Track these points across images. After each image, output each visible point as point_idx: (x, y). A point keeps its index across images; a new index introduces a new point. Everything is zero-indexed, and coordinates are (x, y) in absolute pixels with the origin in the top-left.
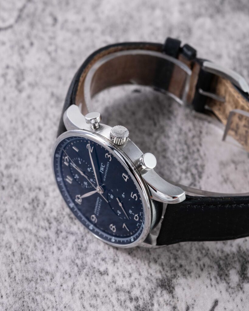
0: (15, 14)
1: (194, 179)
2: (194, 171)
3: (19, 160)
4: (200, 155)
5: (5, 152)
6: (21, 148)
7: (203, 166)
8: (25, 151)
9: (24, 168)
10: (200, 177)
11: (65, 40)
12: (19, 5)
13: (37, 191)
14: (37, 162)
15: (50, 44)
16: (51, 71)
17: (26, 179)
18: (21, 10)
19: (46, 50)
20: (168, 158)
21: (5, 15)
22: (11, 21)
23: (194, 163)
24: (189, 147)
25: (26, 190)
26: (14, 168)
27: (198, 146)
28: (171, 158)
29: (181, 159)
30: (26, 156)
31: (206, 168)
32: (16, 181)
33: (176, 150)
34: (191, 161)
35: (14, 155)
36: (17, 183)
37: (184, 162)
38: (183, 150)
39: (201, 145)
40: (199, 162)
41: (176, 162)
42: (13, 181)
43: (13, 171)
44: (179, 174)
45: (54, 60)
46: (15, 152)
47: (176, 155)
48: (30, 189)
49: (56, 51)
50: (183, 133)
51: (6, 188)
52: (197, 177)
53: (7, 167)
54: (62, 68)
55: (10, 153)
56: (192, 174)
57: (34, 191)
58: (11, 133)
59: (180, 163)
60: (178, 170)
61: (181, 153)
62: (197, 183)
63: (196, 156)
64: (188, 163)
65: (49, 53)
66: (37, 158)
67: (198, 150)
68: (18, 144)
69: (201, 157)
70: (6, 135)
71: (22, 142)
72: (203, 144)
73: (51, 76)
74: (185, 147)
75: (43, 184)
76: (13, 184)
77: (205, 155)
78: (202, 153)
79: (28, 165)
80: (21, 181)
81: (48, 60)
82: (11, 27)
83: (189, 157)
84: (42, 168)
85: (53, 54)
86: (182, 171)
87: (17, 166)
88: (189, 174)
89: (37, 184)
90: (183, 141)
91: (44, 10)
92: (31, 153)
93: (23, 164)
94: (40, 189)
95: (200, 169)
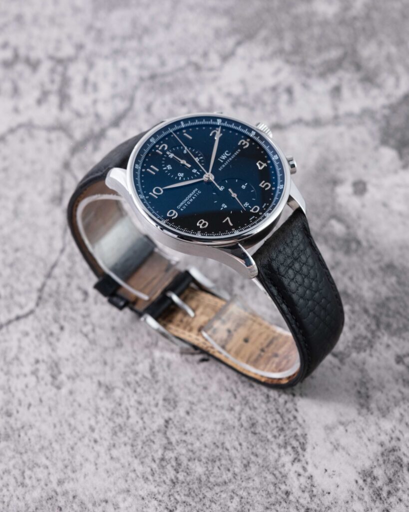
0: (34, 296)
1: (297, 453)
2: (295, 444)
3: (74, 471)
4: (298, 423)
5: (54, 464)
6: (73, 457)
7: (304, 436)
8: (78, 459)
9: (82, 480)
10: (304, 449)
11: (102, 316)
12: (37, 284)
13: (104, 504)
14: (97, 469)
15: (85, 324)
16: (92, 356)
17: (87, 493)
18: (41, 290)
19: (81, 332)
20: (260, 433)
21: (22, 300)
22: (31, 305)
23: (293, 434)
24: (282, 416)
25: (90, 506)
26: (69, 482)
27: (294, 412)
28: (263, 433)
29: (275, 432)
30: (81, 465)
31: (308, 436)
32: (74, 497)
33: (267, 422)
34: (288, 432)
35: (66, 467)
36: (76, 500)
37: (280, 435)
38: (277, 421)
39: (296, 410)
40: (299, 432)
41: (270, 437)
42: (71, 498)
43: (68, 486)
44: (277, 450)
45: (93, 342)
46: (66, 462)
47: (268, 429)
48: (94, 504)
49: (94, 330)
50: (271, 399)
51: (63, 508)
52: (299, 450)
53: (60, 482)
54: (106, 349)
55: (60, 465)
56: (293, 448)
57: (100, 505)
58: (56, 441)
59: (275, 437)
60: (275, 447)
61: (274, 425)
62: (301, 457)
63: (293, 425)
64: (285, 436)
65: (86, 336)
66: (96, 464)
67: (295, 418)
68: (69, 452)
69: (300, 426)
70: (51, 444)
71: (72, 448)
72: (299, 409)
73: (94, 362)
74: (278, 417)
75: (110, 495)
76: (72, 502)
77: (304, 421)
78: (300, 420)
79: (85, 476)
80: (81, 496)
81: (86, 343)
82: (32, 312)
83: (285, 427)
84: (105, 475)
85: (91, 336)
86: (279, 446)
87: (73, 479)
88: (289, 449)
89: (102, 497)
90: (274, 410)
91: (69, 285)
92: (87, 460)
93: (79, 475)
94: (107, 502)
95: (302, 440)
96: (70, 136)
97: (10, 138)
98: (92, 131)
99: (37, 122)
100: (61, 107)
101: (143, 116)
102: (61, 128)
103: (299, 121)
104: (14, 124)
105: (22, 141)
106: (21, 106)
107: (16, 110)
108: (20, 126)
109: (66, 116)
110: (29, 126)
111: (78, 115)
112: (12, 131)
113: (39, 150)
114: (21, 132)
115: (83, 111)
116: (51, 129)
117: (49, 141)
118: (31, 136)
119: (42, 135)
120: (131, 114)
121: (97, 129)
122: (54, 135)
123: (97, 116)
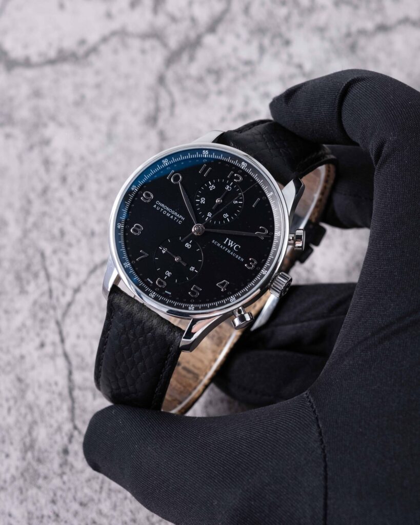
96: (165, 45)
97: (104, 48)
98: (187, 38)
99: (131, 29)
100: (155, 10)
101: (241, 18)
102: (155, 35)
103: (406, 21)
104: (106, 31)
105: (115, 52)
106: (114, 10)
107: (109, 15)
108: (114, 33)
109: (161, 20)
110: (122, 34)
111: (174, 19)
112: (105, 40)
113: (133, 62)
114: (114, 41)
115: (177, 14)
116: (145, 36)
117: (143, 52)
118: (125, 46)
119: (135, 43)
120: (228, 16)
121: (193, 35)
122: (148, 44)
123: (193, 20)
